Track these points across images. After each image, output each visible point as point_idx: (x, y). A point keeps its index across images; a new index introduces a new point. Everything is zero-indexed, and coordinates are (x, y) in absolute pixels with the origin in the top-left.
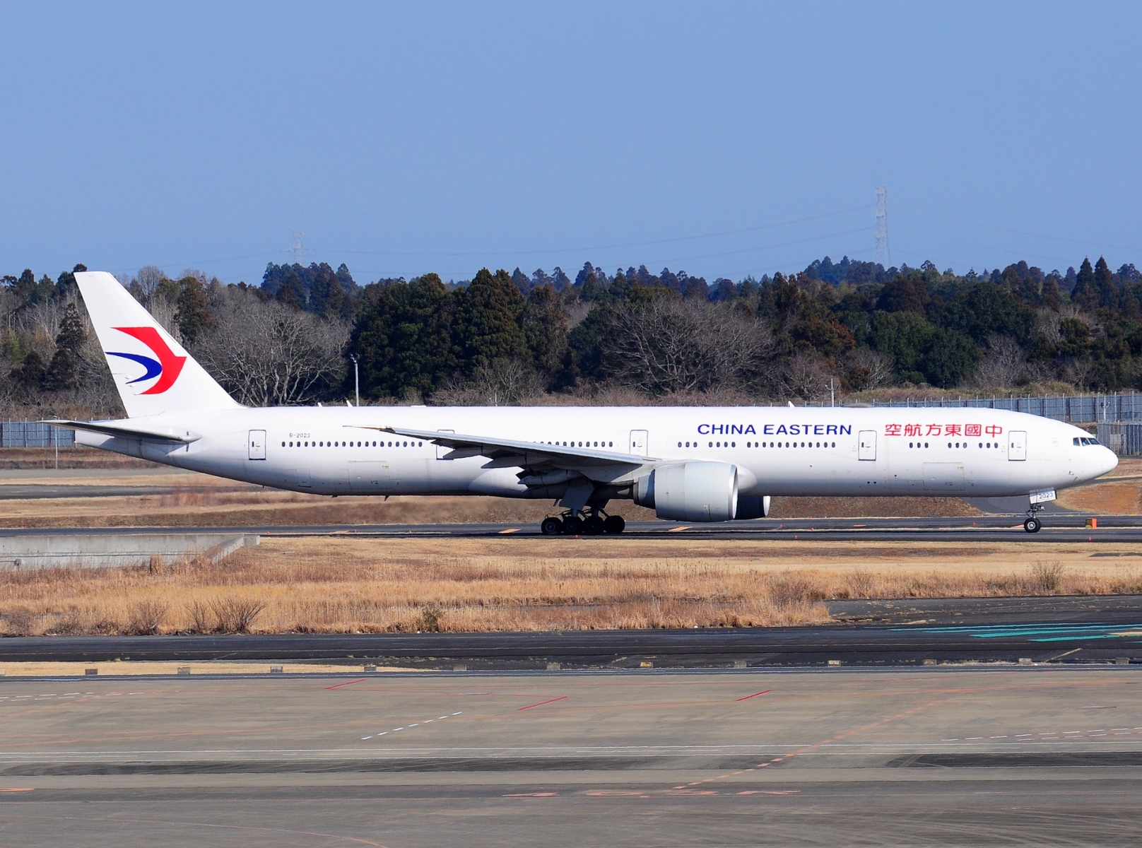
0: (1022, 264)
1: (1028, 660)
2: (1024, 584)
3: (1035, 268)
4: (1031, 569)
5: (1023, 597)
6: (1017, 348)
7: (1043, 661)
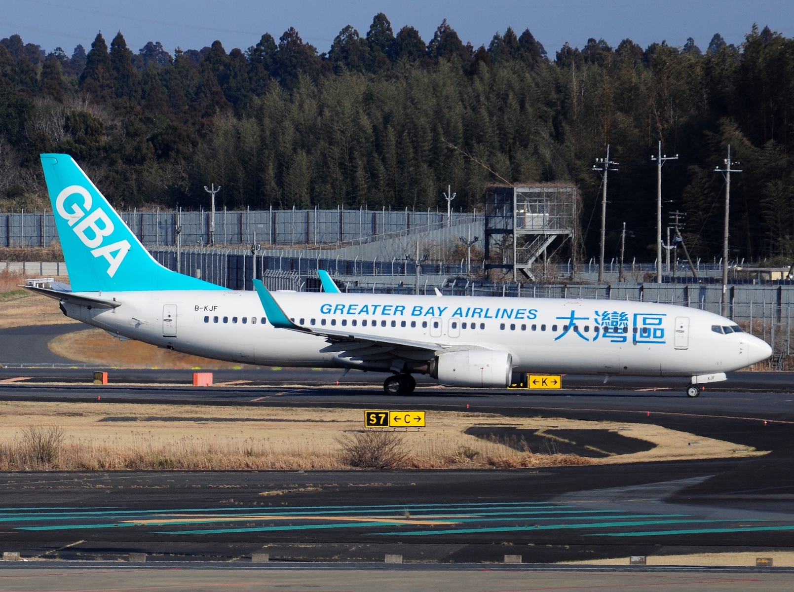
0: (16, 39)
1: (15, 554)
2: (12, 456)
3: (33, 45)
4: (20, 436)
5: (10, 472)
6: (8, 147)
7: (34, 556)
